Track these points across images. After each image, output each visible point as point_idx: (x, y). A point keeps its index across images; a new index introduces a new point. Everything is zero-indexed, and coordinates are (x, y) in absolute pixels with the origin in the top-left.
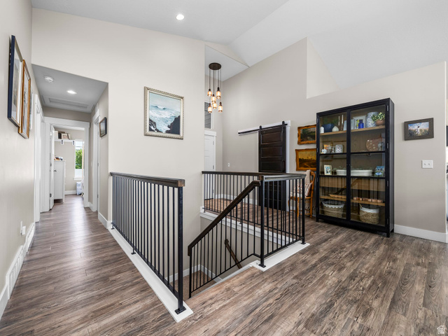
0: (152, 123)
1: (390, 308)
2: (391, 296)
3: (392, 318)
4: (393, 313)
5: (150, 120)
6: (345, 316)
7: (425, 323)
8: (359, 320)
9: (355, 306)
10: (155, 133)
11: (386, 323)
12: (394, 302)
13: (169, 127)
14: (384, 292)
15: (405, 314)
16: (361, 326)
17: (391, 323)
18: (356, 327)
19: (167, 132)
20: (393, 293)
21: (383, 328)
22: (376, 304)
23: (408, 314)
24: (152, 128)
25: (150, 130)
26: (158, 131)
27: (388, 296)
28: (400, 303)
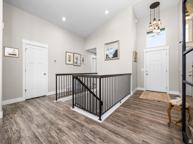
0: (107, 55)
1: (34, 134)
2: (40, 139)
3: (31, 132)
4: (32, 133)
5: (106, 55)
6: (40, 120)
7: (21, 141)
8: (36, 123)
9: (42, 124)
10: (108, 59)
11: (30, 129)
12: (36, 137)
13: (113, 55)
14: (44, 137)
15: (29, 137)
16: (34, 122)
17: (30, 130)
18: (35, 121)
19: (113, 57)
20: (41, 141)
21: (30, 127)
22: (40, 130)
23: (28, 138)
24: (107, 57)
25: (107, 58)
26: (109, 58)
27: (40, 137)
28: (35, 139)
